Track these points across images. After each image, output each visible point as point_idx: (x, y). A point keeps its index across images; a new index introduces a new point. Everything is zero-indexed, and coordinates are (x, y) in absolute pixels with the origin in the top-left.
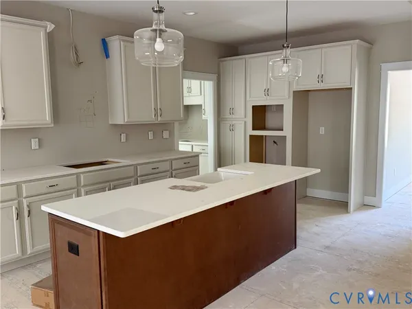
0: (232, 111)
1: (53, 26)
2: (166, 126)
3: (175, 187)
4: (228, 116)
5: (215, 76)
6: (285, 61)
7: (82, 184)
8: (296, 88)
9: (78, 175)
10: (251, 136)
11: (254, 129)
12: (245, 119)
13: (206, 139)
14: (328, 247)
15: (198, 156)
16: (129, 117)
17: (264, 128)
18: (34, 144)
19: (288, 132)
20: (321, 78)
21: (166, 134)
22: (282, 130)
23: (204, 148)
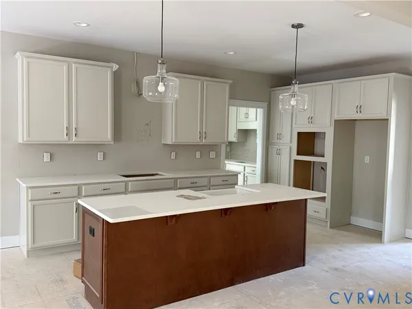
0: (280, 136)
1: (118, 66)
2: (213, 147)
3: (182, 196)
4: (276, 141)
5: (265, 104)
6: (293, 95)
7: (130, 190)
8: (336, 117)
9: (126, 183)
10: (296, 161)
11: (298, 154)
12: (291, 145)
13: (254, 161)
14: (336, 269)
15: (237, 175)
16: (176, 138)
17: (312, 154)
18: (100, 156)
19: (328, 158)
20: (359, 109)
21: (213, 155)
22: (323, 156)
23: (253, 169)
